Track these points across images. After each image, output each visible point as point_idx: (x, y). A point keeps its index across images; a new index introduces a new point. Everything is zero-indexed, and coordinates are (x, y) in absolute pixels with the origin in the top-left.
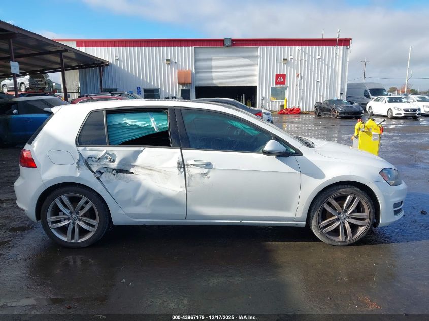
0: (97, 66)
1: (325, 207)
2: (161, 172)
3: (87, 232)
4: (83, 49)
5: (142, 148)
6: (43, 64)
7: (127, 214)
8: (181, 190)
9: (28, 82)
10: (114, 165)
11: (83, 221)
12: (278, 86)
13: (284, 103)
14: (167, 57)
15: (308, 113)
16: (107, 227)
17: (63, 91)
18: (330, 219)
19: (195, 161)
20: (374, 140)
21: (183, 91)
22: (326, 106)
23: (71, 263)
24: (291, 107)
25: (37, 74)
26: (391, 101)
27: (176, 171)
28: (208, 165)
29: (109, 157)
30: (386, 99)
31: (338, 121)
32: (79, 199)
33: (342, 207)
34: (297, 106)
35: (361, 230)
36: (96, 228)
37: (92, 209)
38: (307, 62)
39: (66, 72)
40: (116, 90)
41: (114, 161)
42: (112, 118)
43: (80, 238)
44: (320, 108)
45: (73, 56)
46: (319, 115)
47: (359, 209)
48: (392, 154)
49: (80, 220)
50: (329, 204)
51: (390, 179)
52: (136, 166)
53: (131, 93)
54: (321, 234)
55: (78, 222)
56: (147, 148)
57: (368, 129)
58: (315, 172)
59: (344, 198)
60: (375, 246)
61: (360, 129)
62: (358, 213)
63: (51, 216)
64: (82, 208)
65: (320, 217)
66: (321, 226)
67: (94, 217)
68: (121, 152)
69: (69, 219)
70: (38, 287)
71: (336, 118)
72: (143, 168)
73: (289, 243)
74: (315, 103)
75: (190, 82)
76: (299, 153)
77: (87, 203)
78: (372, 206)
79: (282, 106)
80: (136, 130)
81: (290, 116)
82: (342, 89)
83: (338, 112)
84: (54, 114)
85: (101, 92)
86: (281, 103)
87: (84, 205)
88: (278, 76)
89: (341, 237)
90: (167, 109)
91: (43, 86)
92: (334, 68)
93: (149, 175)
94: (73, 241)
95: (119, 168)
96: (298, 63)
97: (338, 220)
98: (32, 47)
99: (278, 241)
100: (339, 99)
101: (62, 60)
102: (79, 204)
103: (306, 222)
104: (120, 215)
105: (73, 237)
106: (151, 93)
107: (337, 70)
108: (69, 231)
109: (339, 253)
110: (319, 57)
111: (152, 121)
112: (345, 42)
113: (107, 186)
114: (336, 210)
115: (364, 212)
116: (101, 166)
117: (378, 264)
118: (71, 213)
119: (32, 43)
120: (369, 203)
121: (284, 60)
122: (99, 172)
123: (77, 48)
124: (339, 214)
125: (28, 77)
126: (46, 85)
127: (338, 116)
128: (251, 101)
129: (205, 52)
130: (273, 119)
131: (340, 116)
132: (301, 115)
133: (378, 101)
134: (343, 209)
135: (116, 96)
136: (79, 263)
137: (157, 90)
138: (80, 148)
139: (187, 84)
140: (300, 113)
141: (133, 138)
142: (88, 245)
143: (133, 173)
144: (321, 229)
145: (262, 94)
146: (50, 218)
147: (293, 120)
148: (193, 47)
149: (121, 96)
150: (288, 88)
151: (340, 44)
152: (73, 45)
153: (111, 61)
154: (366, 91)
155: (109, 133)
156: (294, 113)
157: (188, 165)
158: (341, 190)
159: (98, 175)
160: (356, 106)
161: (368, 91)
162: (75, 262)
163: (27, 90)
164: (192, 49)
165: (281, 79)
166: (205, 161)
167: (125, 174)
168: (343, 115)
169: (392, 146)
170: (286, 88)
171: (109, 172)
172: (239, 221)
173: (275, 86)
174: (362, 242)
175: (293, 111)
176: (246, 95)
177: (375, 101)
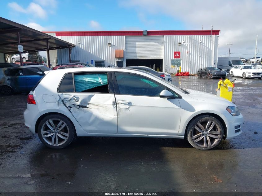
0: (68, 47)
1: (195, 127)
2: (103, 107)
3: (63, 140)
4: (59, 38)
5: (93, 94)
6: (36, 46)
7: (85, 130)
8: (115, 117)
9: (28, 57)
10: (78, 103)
11: (61, 134)
12: (176, 59)
13: (180, 69)
14: (109, 41)
15: (194, 75)
16: (73, 137)
17: (47, 62)
18: (198, 134)
19: (122, 101)
20: (230, 91)
21: (118, 62)
22: (205, 71)
23: (54, 156)
24: (184, 72)
25: (32, 52)
26: (245, 68)
27: (112, 106)
28: (130, 104)
29: (75, 98)
30: (241, 67)
31: (212, 80)
32: (59, 122)
33: (205, 128)
34: (187, 71)
35: (216, 141)
36: (68, 138)
37: (65, 128)
38: (193, 45)
39: (50, 51)
40: (79, 61)
41: (78, 101)
42: (77, 77)
43: (59, 143)
44: (201, 72)
45: (53, 41)
46: (201, 77)
47: (215, 129)
48: (243, 100)
49: (59, 133)
50: (198, 126)
51: (232, 112)
52: (90, 104)
53: (88, 63)
54: (193, 143)
55: (58, 134)
56: (96, 94)
57: (226, 85)
58: (190, 108)
59: (206, 122)
60: (224, 150)
61: (221, 84)
62: (214, 131)
63: (43, 131)
64: (60, 127)
65: (192, 133)
66: (193, 138)
67: (66, 132)
68: (82, 96)
69: (53, 132)
70: (37, 168)
71: (211, 78)
72: (93, 105)
73: (175, 148)
74: (198, 69)
75: (123, 57)
76: (180, 97)
77: (63, 124)
78: (222, 127)
79: (178, 71)
80: (91, 84)
81: (183, 77)
82: (214, 61)
83: (212, 75)
84: (46, 75)
85: (70, 63)
86: (177, 69)
87: (61, 125)
88: (175, 53)
89: (205, 145)
90: (107, 72)
91: (36, 59)
92: (209, 48)
93: (97, 109)
94: (55, 145)
95: (81, 105)
96: (188, 45)
97: (203, 135)
98: (30, 36)
99: (169, 147)
100: (213, 67)
101: (47, 44)
102: (58, 124)
103: (185, 136)
104: (81, 131)
105: (55, 143)
106: (99, 63)
107: (211, 49)
108: (53, 139)
109: (204, 154)
110: (201, 41)
111: (99, 79)
112: (216, 33)
113: (74, 114)
114: (201, 130)
115: (217, 131)
116: (71, 104)
117: (224, 160)
118: (54, 129)
119: (31, 34)
120: (220, 126)
121: (179, 43)
122: (70, 107)
123: (56, 37)
124: (203, 131)
125: (27, 54)
126: (38, 58)
127: (212, 77)
128: (160, 68)
129: (131, 39)
130: (173, 79)
131: (213, 77)
132: (190, 77)
133: (237, 68)
134: (205, 129)
135: (79, 65)
136: (58, 156)
137: (103, 62)
138: (60, 94)
139: (121, 58)
140: (189, 75)
141: (89, 89)
142: (63, 147)
143: (88, 108)
144: (193, 140)
145: (166, 64)
146: (43, 132)
147: (185, 80)
148: (125, 36)
149: (82, 65)
150: (182, 60)
151: (213, 34)
152: (54, 35)
153: (76, 44)
154: (229, 62)
155: (76, 86)
156: (185, 75)
157: (118, 103)
158: (204, 118)
159: (69, 108)
160: (223, 71)
161: (231, 62)
162: (56, 156)
163: (27, 61)
164: (123, 37)
165: (177, 55)
166: (128, 101)
167: (84, 108)
168: (215, 77)
169: (243, 95)
170: (180, 60)
171: (75, 107)
172: (147, 135)
173: (173, 59)
174: (217, 148)
175: (185, 74)
176: (156, 64)
177: (235, 68)
